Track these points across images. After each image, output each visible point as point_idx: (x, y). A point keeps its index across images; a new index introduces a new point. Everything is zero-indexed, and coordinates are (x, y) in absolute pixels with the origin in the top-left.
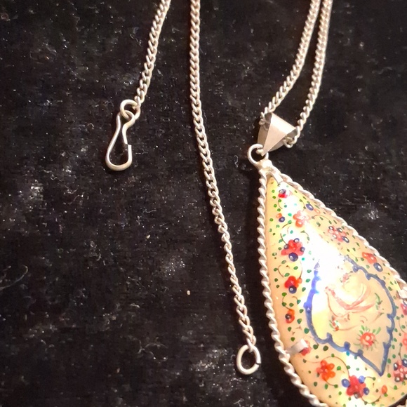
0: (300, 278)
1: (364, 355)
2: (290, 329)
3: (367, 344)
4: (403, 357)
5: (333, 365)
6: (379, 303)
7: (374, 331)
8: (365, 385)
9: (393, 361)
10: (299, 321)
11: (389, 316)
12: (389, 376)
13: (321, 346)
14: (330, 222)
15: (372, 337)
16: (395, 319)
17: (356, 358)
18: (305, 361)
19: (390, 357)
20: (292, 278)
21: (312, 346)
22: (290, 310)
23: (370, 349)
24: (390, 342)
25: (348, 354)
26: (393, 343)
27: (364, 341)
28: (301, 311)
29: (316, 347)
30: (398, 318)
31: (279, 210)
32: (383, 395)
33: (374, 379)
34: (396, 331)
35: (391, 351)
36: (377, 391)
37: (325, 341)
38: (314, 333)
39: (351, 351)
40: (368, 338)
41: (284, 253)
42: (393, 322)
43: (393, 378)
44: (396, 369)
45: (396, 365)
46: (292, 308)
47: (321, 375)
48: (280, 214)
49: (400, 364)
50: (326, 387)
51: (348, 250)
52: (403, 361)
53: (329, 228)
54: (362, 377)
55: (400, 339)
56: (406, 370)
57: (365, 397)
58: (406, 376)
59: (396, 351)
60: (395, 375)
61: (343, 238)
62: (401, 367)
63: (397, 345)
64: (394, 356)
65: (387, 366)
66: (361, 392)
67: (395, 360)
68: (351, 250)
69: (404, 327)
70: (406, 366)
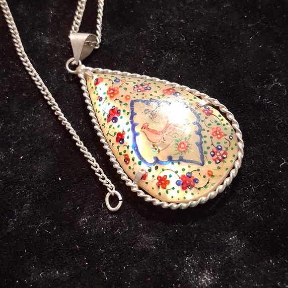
0: (123, 131)
1: (185, 158)
2: (130, 168)
3: (184, 150)
4: (216, 146)
7: (186, 139)
8: (193, 177)
9: (209, 151)
10: (133, 160)
11: (194, 123)
12: (209, 162)
13: (153, 168)
14: (134, 83)
15: (186, 143)
16: (200, 123)
17: (179, 163)
18: (147, 183)
19: (205, 149)
20: (119, 134)
21: (147, 171)
22: (125, 155)
23: (187, 152)
24: (201, 139)
25: (173, 163)
26: (203, 140)
27: (180, 149)
28: (132, 152)
29: (150, 170)
30: (202, 121)
31: (97, 94)
32: (210, 178)
33: (198, 170)
34: (204, 130)
35: (205, 146)
36: (204, 177)
37: (154, 163)
38: (145, 162)
39: (174, 161)
40: (183, 146)
41: (108, 121)
42: (199, 126)
43: (213, 163)
44: (213, 156)
45: (212, 153)
46: (126, 153)
47: (160, 187)
48: (99, 96)
49: (215, 151)
50: (167, 192)
51: (151, 95)
52: (217, 148)
53: (134, 87)
54: (188, 173)
55: (210, 134)
56: (222, 152)
57: (197, 185)
58: (225, 156)
59: (209, 144)
60: (214, 160)
61: (146, 89)
62: (217, 152)
63: (208, 139)
64: (208, 148)
65: (205, 157)
66: (192, 184)
67: (211, 150)
68: (154, 94)
69: (210, 125)
70: (221, 149)
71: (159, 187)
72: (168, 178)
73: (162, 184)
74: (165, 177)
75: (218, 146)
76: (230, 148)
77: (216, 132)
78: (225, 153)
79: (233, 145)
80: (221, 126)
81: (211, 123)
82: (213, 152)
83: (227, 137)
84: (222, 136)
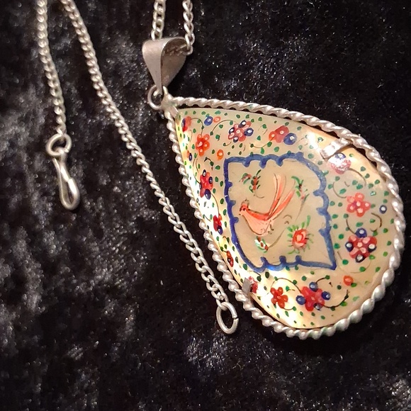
0: (219, 215)
1: (304, 259)
2: (235, 272)
3: (302, 244)
4: (355, 229)
5: (280, 288)
6: (300, 185)
7: (303, 224)
8: (321, 290)
9: (343, 242)
10: (237, 260)
11: (316, 193)
12: (345, 262)
14: (231, 123)
15: (303, 233)
17: (297, 268)
18: (259, 298)
19: (335, 240)
20: (215, 218)
21: (256, 280)
22: (227, 252)
23: (307, 249)
24: (327, 222)
25: (288, 269)
26: (332, 223)
27: (296, 243)
28: (233, 248)
30: (331, 187)
31: (186, 148)
32: (349, 288)
33: (328, 277)
34: (333, 203)
35: (335, 234)
36: (339, 287)
37: (263, 268)
38: (253, 266)
39: (288, 264)
40: (299, 238)
41: (202, 195)
42: (325, 197)
43: (352, 261)
44: (350, 249)
45: (349, 245)
47: (277, 304)
48: (188, 152)
49: (354, 240)
50: (287, 314)
51: (252, 146)
52: (357, 233)
53: (230, 132)
54: (312, 283)
55: (344, 210)
56: (366, 240)
57: (327, 303)
58: (372, 247)
59: (342, 229)
60: (353, 256)
61: (246, 134)
62: (357, 242)
63: (340, 221)
64: (341, 237)
65: (336, 253)
66: (320, 301)
67: (346, 240)
68: (256, 143)
69: (343, 191)
70: (364, 235)
71: (275, 305)
72: (285, 293)
73: (278, 300)
75: (359, 230)
76: (381, 231)
77: (354, 203)
78: (373, 241)
79: (386, 224)
80: (365, 191)
81: (346, 188)
82: (350, 242)
83: (376, 210)
84: (365, 209)
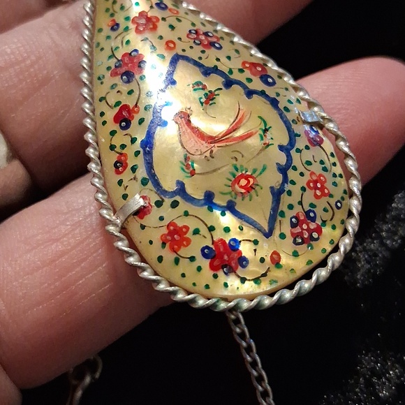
0: (136, 105)
1: (237, 208)
2: (120, 182)
3: (243, 191)
4: (307, 208)
5: (187, 228)
6: (266, 130)
7: (255, 171)
8: (241, 253)
9: (290, 214)
10: (134, 169)
11: (281, 148)
12: (282, 236)
13: (168, 201)
14: (193, 24)
15: (251, 180)
16: (293, 152)
17: (223, 214)
18: (143, 227)
19: (283, 207)
20: (125, 107)
21: (153, 203)
22: (121, 154)
23: (247, 198)
24: (283, 184)
25: (210, 209)
26: (288, 187)
27: (237, 186)
28: (137, 153)
29: (159, 204)
30: (299, 151)
31: (112, 15)
32: (272, 267)
33: (256, 242)
34: (295, 169)
35: (285, 200)
36: (262, 260)
37: (174, 193)
38: (157, 184)
39: (215, 204)
40: (243, 182)
41: (114, 74)
42: (289, 157)
43: (289, 239)
44: (294, 226)
45: (294, 220)
46: (124, 152)
47: (168, 245)
48: (114, 20)
49: (302, 218)
50: (177, 261)
51: (218, 60)
52: (307, 213)
53: (190, 31)
54: (234, 240)
55: (302, 182)
56: (313, 226)
58: (315, 235)
59: (294, 200)
60: (292, 234)
61: (212, 44)
62: (303, 222)
63: (296, 190)
64: (291, 207)
65: (278, 221)
66: (233, 265)
67: (293, 213)
68: (223, 59)
69: (309, 163)
70: (313, 219)
71: (164, 244)
72: (189, 235)
73: (173, 240)
74: (184, 230)
75: (310, 211)
76: (329, 224)
77: (315, 182)
78: (319, 230)
79: (337, 221)
80: (328, 176)
81: (313, 162)
82: (296, 217)
83: (333, 201)
84: (324, 194)
